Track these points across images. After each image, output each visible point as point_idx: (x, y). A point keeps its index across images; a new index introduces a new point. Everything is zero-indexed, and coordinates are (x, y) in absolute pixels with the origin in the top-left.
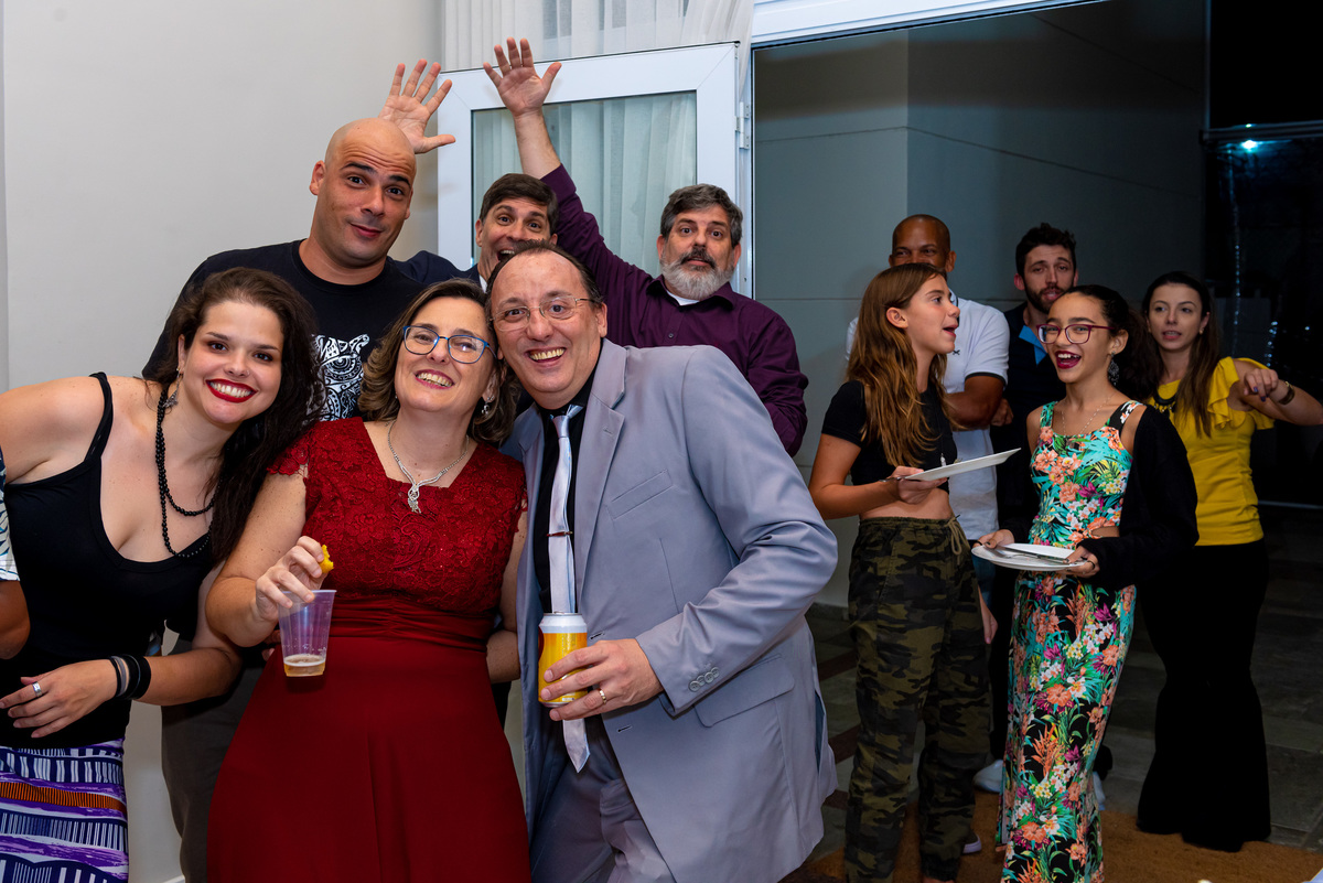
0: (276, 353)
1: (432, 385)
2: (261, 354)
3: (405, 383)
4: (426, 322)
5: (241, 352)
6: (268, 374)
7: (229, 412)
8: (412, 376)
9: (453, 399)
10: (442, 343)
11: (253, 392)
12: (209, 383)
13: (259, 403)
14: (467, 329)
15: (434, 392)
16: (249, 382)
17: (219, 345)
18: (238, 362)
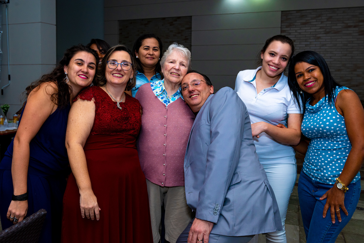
1: (118, 77)
3: (109, 77)
4: (113, 59)
8: (111, 75)
9: (124, 80)
10: (119, 65)
14: (125, 60)
15: (119, 79)
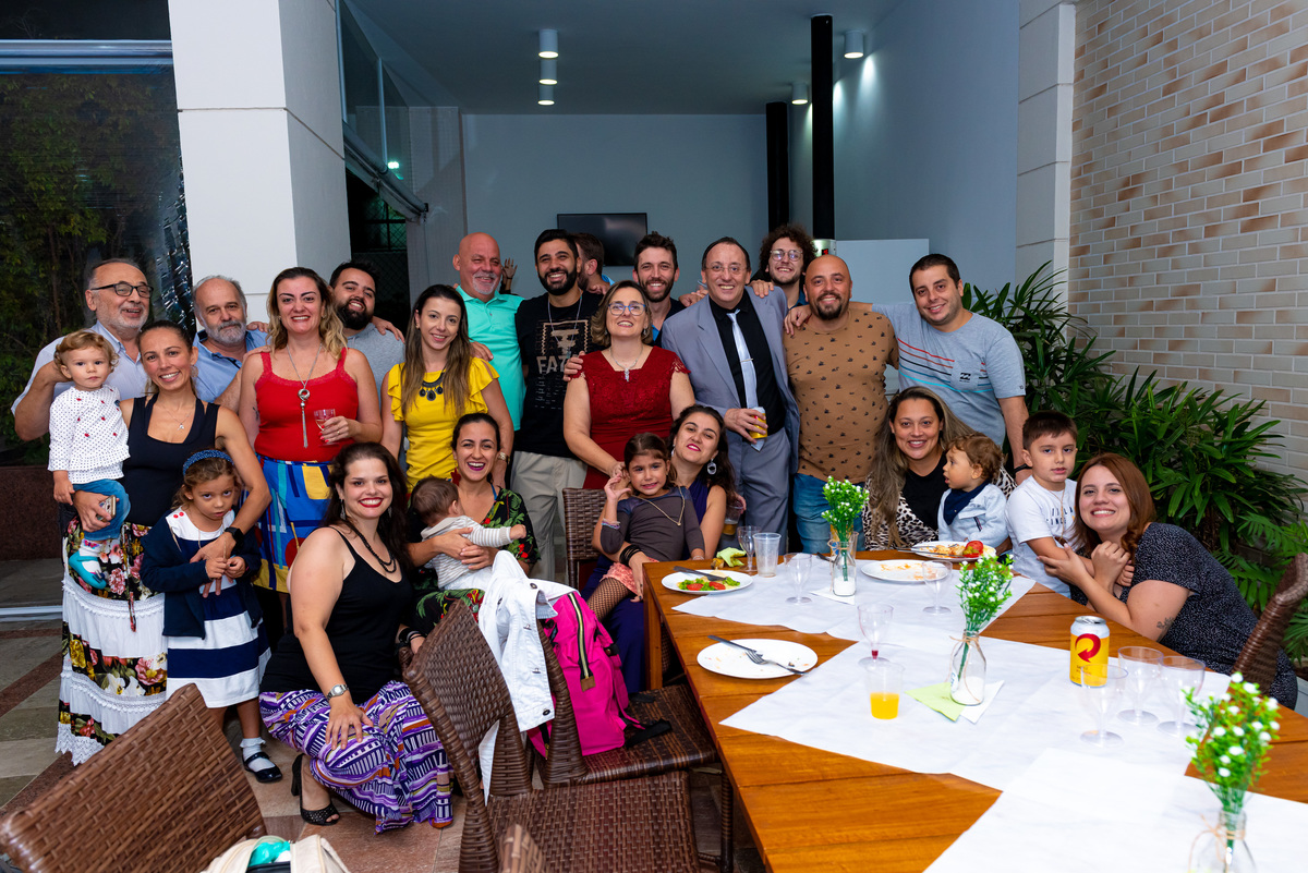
0: (387, 478)
2: (380, 481)
3: (614, 328)
5: (371, 483)
6: (386, 489)
7: (377, 512)
8: (616, 325)
9: (635, 331)
11: (382, 499)
12: (360, 502)
13: (386, 503)
16: (380, 496)
17: (359, 482)
18: (371, 488)
